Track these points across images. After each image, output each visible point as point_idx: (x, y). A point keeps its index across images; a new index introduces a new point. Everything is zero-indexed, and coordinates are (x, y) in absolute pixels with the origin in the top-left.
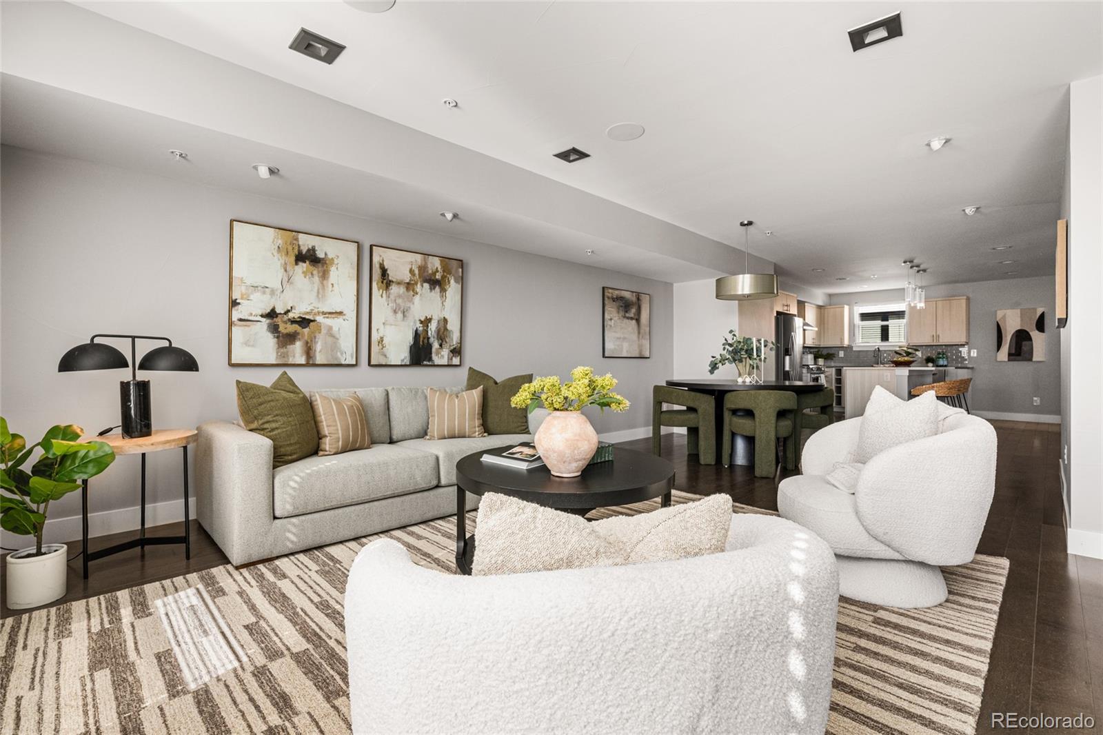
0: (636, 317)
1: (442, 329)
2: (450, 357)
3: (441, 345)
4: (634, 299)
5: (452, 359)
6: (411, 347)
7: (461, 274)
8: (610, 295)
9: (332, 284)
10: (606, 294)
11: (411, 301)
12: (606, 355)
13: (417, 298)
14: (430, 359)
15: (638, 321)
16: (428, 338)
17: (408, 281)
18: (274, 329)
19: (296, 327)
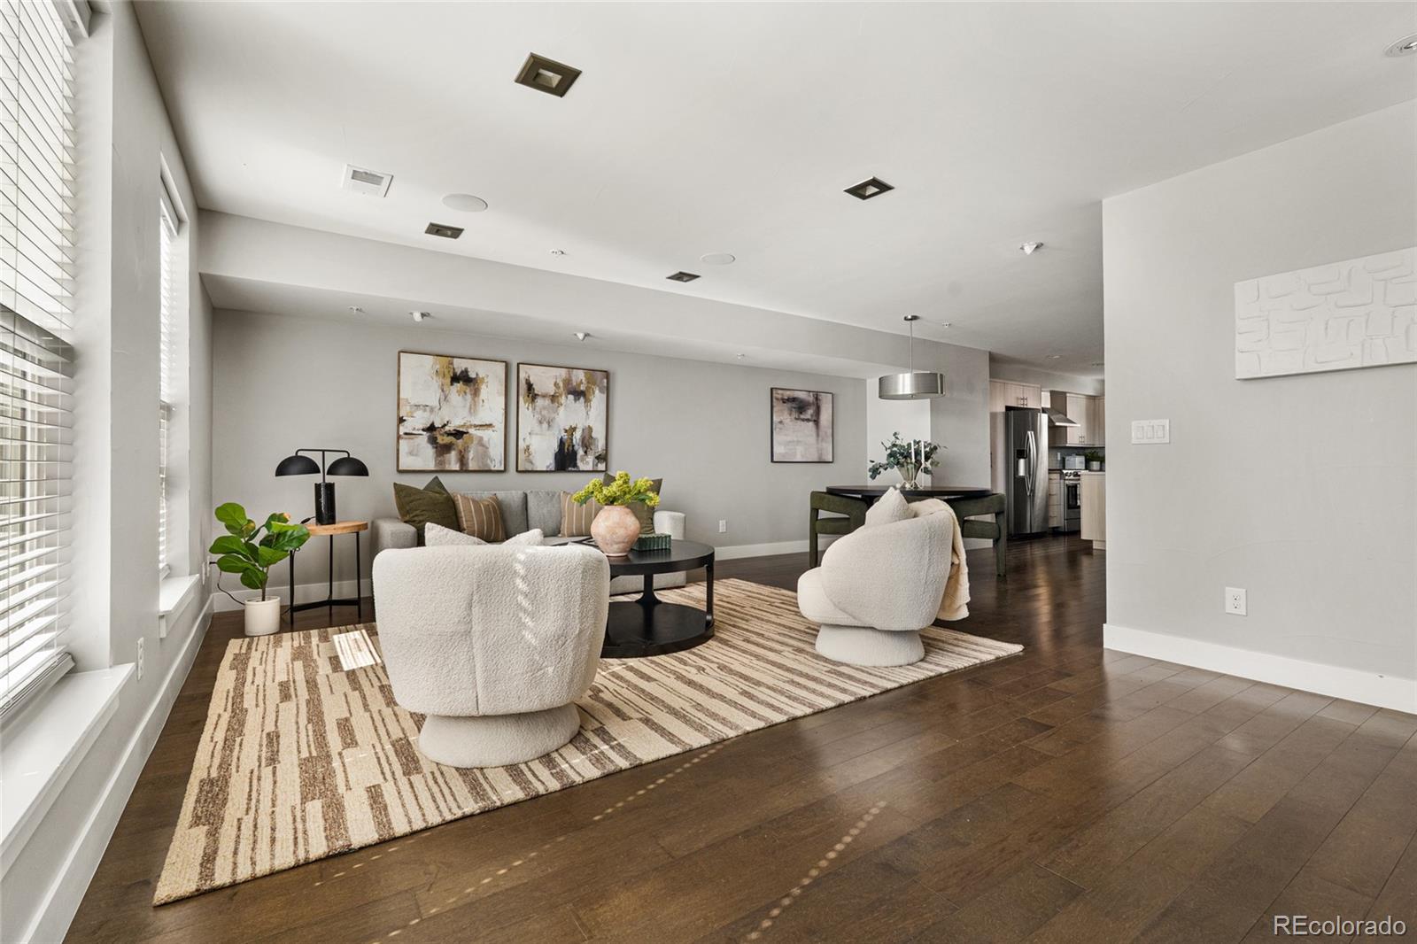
0: (814, 418)
1: (587, 437)
2: (595, 463)
3: (586, 452)
4: (811, 399)
5: (597, 465)
6: (556, 454)
7: (605, 384)
8: (779, 397)
9: (483, 401)
10: (774, 395)
11: (556, 412)
12: (775, 460)
13: (562, 410)
14: (575, 465)
15: (817, 422)
16: (573, 446)
17: (552, 393)
18: (433, 441)
19: (451, 439)
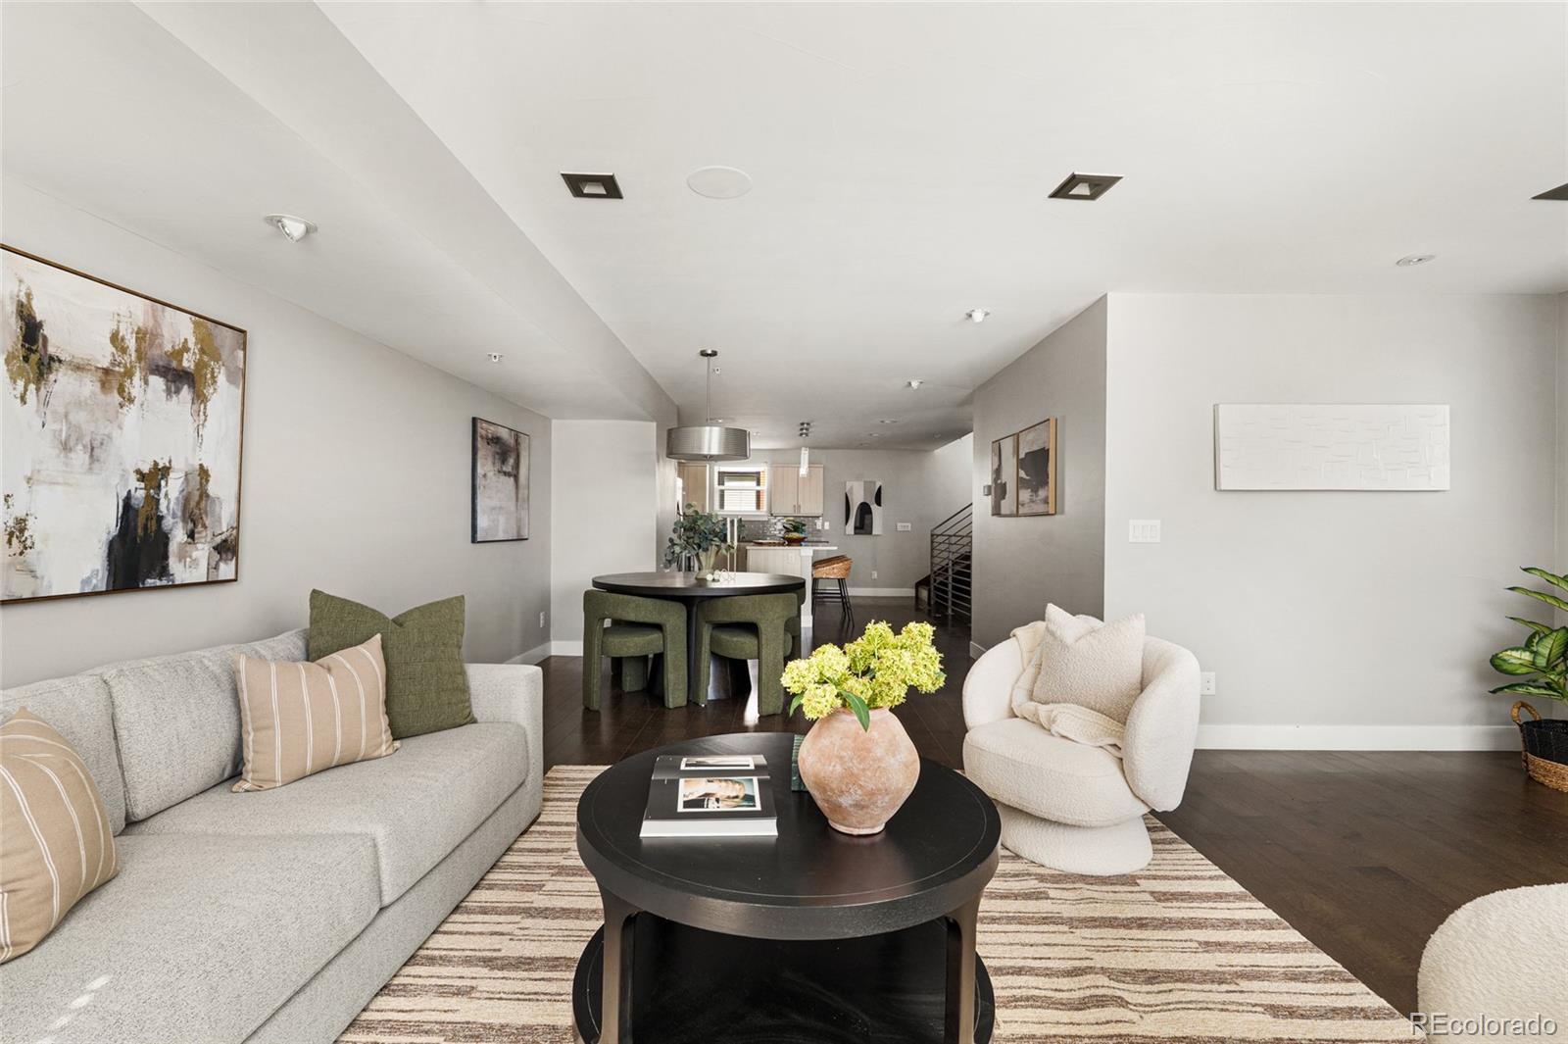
0: (515, 472)
1: (197, 494)
2: (213, 564)
3: (191, 535)
4: (512, 442)
5: (216, 568)
6: (111, 545)
7: (241, 366)
8: (484, 433)
10: (479, 430)
11: (114, 419)
12: (477, 539)
13: (131, 413)
14: (164, 572)
15: (516, 477)
16: (160, 519)
17: (105, 364)
